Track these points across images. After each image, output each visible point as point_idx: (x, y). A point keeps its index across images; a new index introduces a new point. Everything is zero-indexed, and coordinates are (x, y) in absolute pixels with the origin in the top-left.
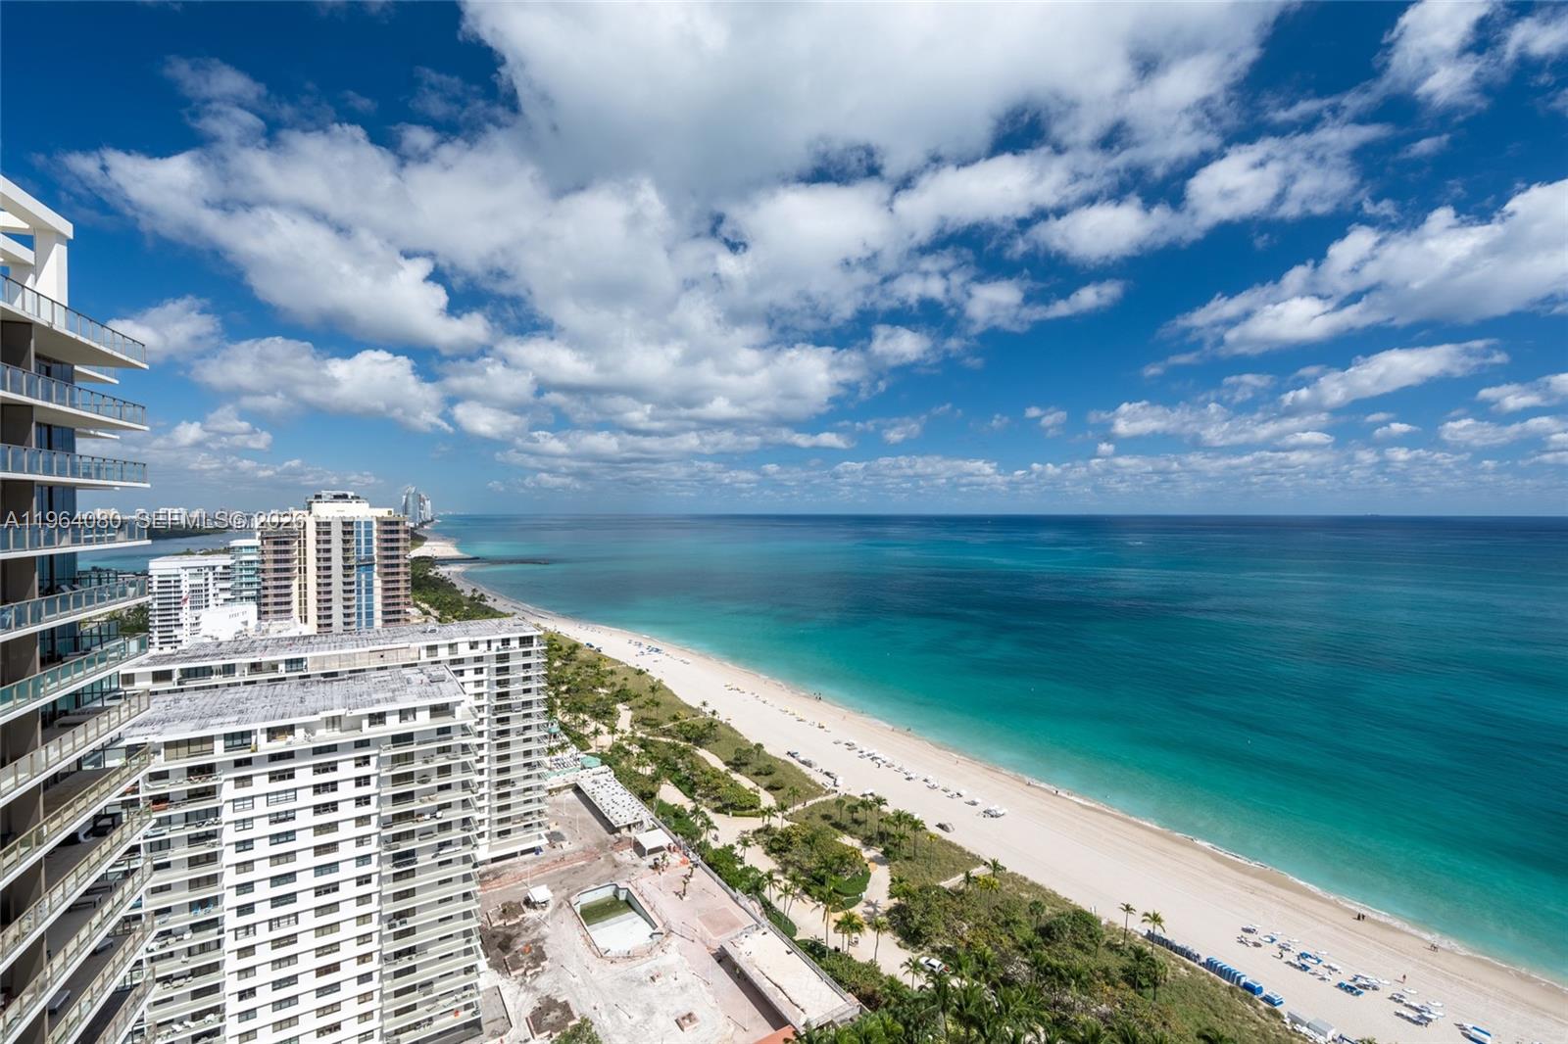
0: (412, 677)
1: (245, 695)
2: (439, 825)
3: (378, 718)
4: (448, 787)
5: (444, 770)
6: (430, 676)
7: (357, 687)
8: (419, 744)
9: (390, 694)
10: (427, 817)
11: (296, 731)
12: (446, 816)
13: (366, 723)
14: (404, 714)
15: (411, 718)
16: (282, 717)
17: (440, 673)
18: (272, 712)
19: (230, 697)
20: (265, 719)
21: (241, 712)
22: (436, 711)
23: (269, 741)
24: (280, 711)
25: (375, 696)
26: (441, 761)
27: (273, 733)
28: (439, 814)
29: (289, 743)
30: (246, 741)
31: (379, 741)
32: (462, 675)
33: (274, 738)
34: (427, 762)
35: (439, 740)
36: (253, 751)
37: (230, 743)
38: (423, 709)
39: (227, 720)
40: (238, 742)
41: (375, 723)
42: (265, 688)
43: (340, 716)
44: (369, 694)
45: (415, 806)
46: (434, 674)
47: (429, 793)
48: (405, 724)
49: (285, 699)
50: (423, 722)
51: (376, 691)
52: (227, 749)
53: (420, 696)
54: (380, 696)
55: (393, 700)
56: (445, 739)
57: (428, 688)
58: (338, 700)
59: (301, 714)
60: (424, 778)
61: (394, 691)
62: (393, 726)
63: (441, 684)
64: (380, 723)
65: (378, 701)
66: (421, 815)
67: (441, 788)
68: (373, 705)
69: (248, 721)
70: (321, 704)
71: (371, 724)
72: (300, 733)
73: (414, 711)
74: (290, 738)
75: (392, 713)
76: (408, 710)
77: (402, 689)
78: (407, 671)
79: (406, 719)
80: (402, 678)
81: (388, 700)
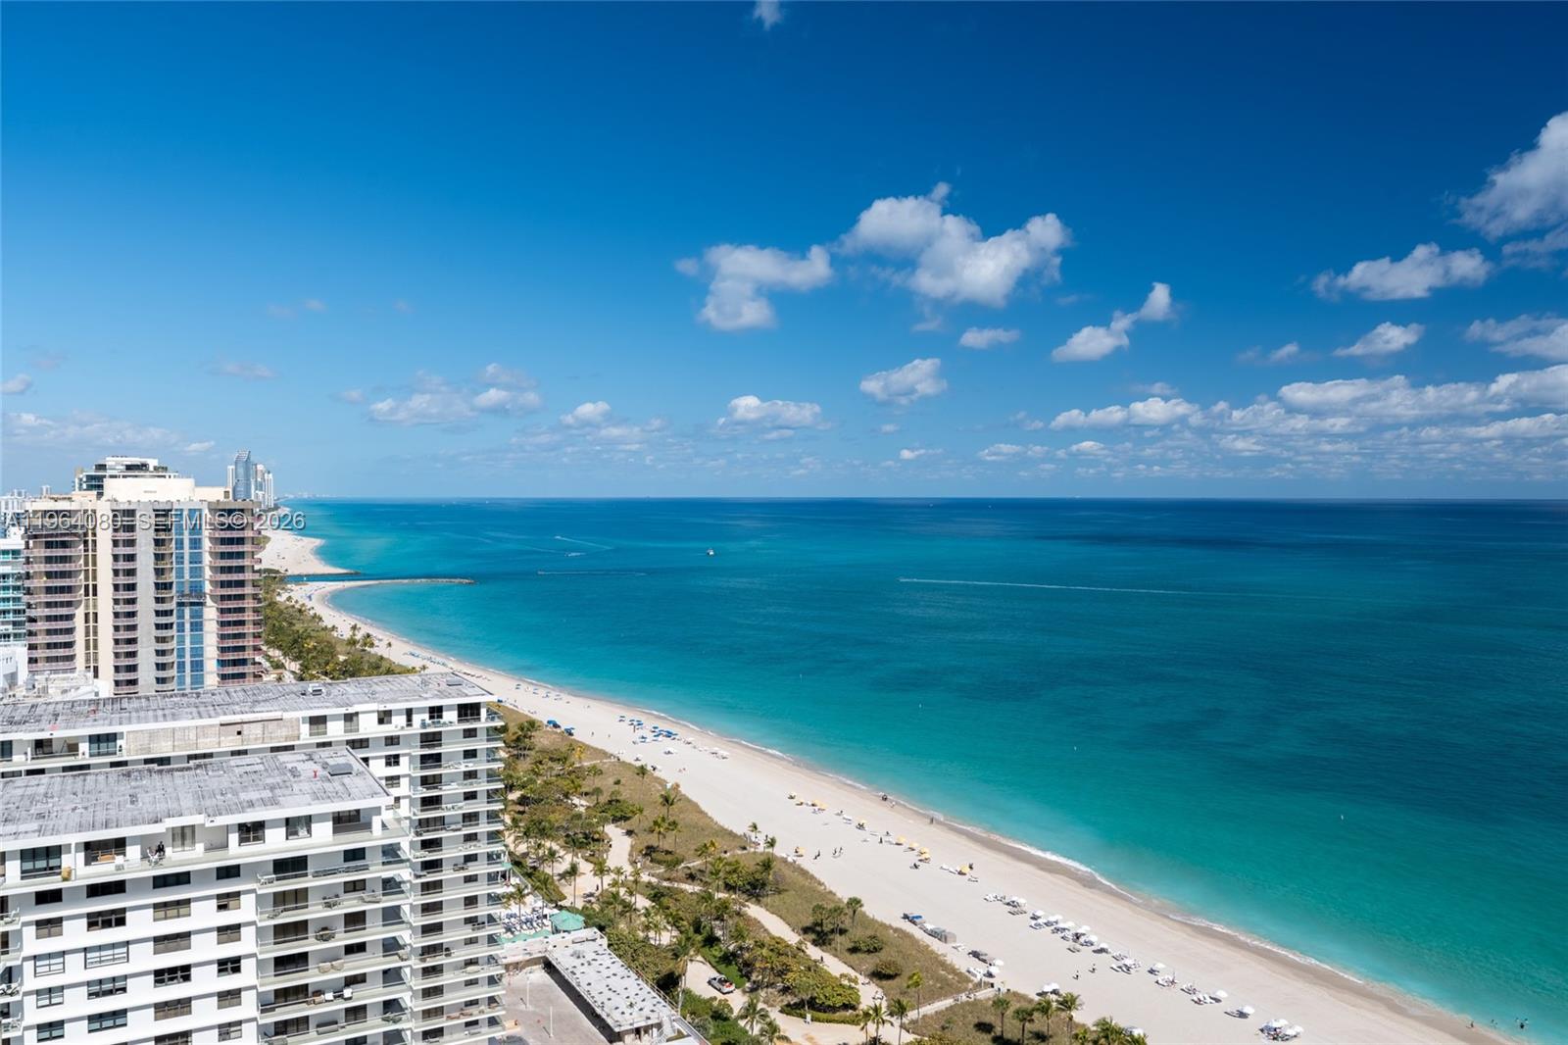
0: (300, 767)
1: (42, 790)
2: (348, 1010)
3: (252, 831)
4: (360, 948)
5: (355, 920)
6: (325, 766)
7: (212, 780)
8: (317, 875)
9: (267, 794)
10: (329, 996)
11: (129, 849)
12: (358, 996)
13: (234, 838)
14: (292, 825)
15: (303, 832)
16: (107, 826)
17: (341, 761)
18: (88, 817)
19: (20, 792)
20: (81, 828)
21: (40, 816)
22: (346, 821)
23: (87, 863)
24: (101, 816)
25: (243, 796)
26: (351, 904)
27: (93, 850)
28: (347, 993)
29: (119, 868)
30: (53, 862)
31: (255, 868)
32: (397, 763)
33: (95, 859)
34: (329, 906)
35: (348, 870)
36: (65, 879)
37: (29, 865)
38: (322, 818)
39: (22, 828)
40: (41, 864)
41: (247, 840)
42: (70, 780)
43: (193, 827)
44: (235, 793)
45: (310, 977)
46: (331, 762)
47: (330, 957)
48: (294, 842)
49: (104, 797)
50: (322, 840)
51: (245, 789)
52: (26, 874)
53: (316, 797)
54: (253, 795)
55: (274, 802)
56: (358, 869)
57: (327, 785)
58: (187, 802)
59: (134, 822)
60: (325, 932)
61: (272, 789)
62: (276, 844)
63: (346, 779)
64: (256, 839)
65: (251, 804)
66: (318, 993)
67: (350, 949)
68: (243, 810)
69: (55, 831)
70: (161, 807)
71: (242, 840)
72: (133, 852)
73: (308, 821)
74: (119, 859)
75: (275, 824)
76: (298, 819)
77: (285, 785)
78: (284, 757)
79: (296, 833)
80: (281, 769)
81: (264, 802)
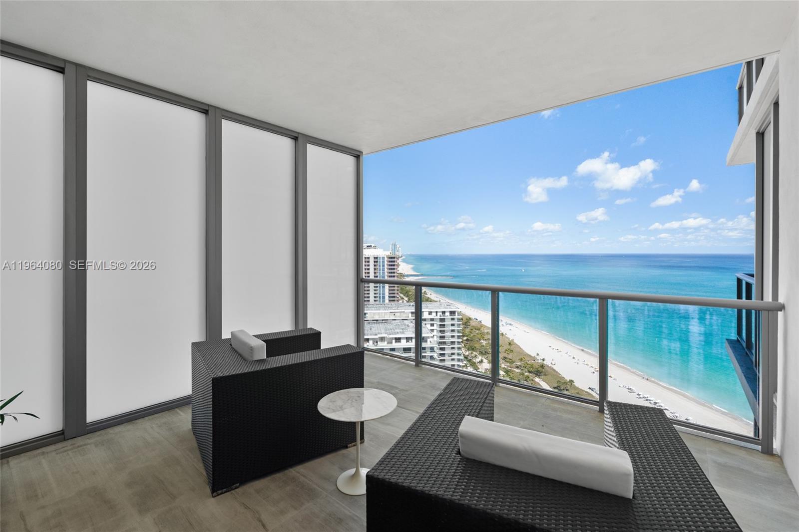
0: (410, 324)
3: (398, 340)
7: (389, 326)
9: (401, 331)
11: (370, 341)
13: (394, 341)
14: (407, 339)
15: (410, 341)
25: (396, 331)
31: (399, 349)
32: (433, 326)
43: (384, 337)
44: (394, 330)
48: (408, 344)
51: (396, 329)
53: (413, 332)
54: (398, 331)
55: (403, 333)
58: (383, 331)
59: (371, 335)
61: (403, 329)
62: (404, 344)
64: (399, 342)
65: (398, 333)
68: (396, 334)
70: (377, 332)
71: (396, 342)
72: (371, 342)
73: (411, 338)
74: (368, 343)
75: (403, 338)
76: (409, 338)
77: (405, 329)
78: (405, 321)
79: (409, 341)
80: (405, 325)
81: (401, 333)
